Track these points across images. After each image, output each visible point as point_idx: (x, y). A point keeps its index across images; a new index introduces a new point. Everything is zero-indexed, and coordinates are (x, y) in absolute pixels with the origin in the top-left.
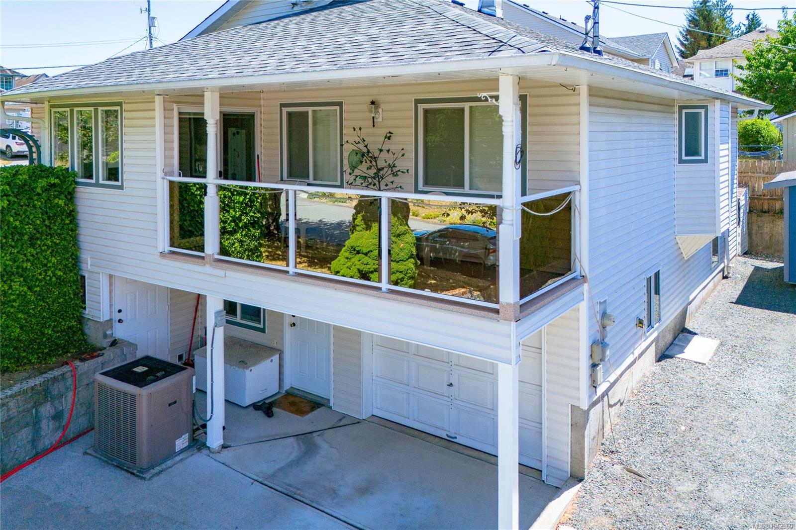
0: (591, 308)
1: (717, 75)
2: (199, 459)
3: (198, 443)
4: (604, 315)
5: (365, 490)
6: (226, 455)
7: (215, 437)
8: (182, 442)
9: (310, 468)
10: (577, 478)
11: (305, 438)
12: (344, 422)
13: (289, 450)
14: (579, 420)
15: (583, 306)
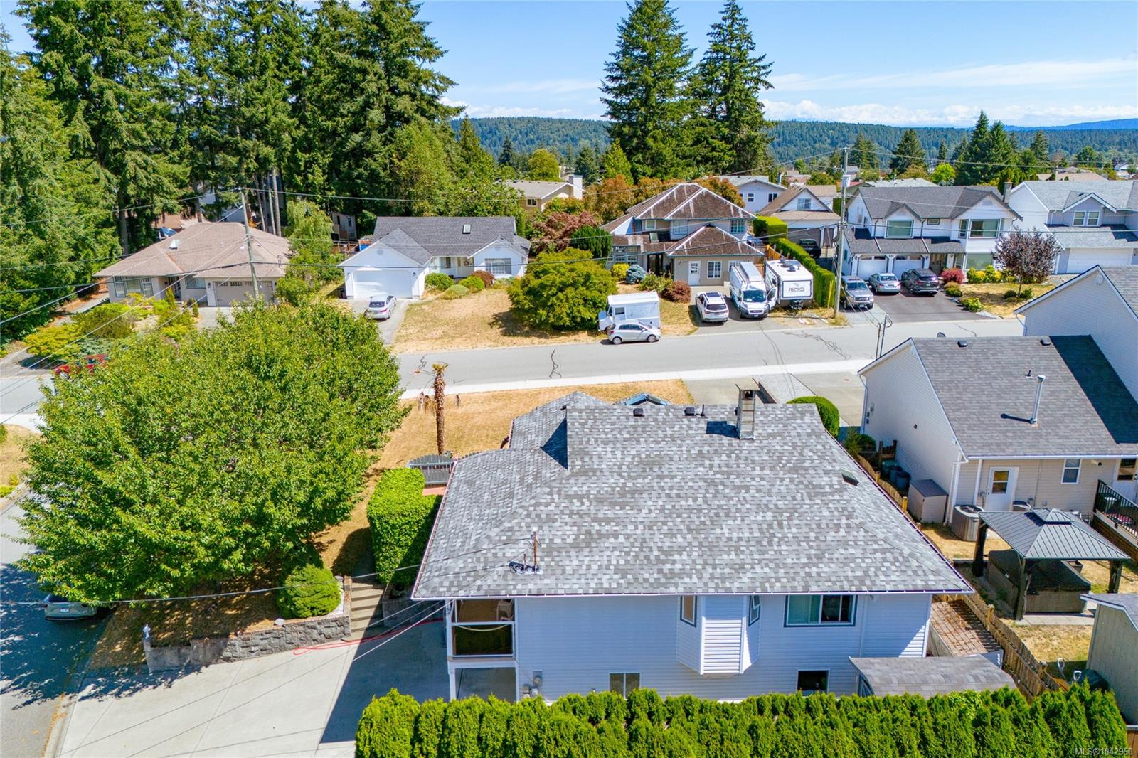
4: (538, 677)
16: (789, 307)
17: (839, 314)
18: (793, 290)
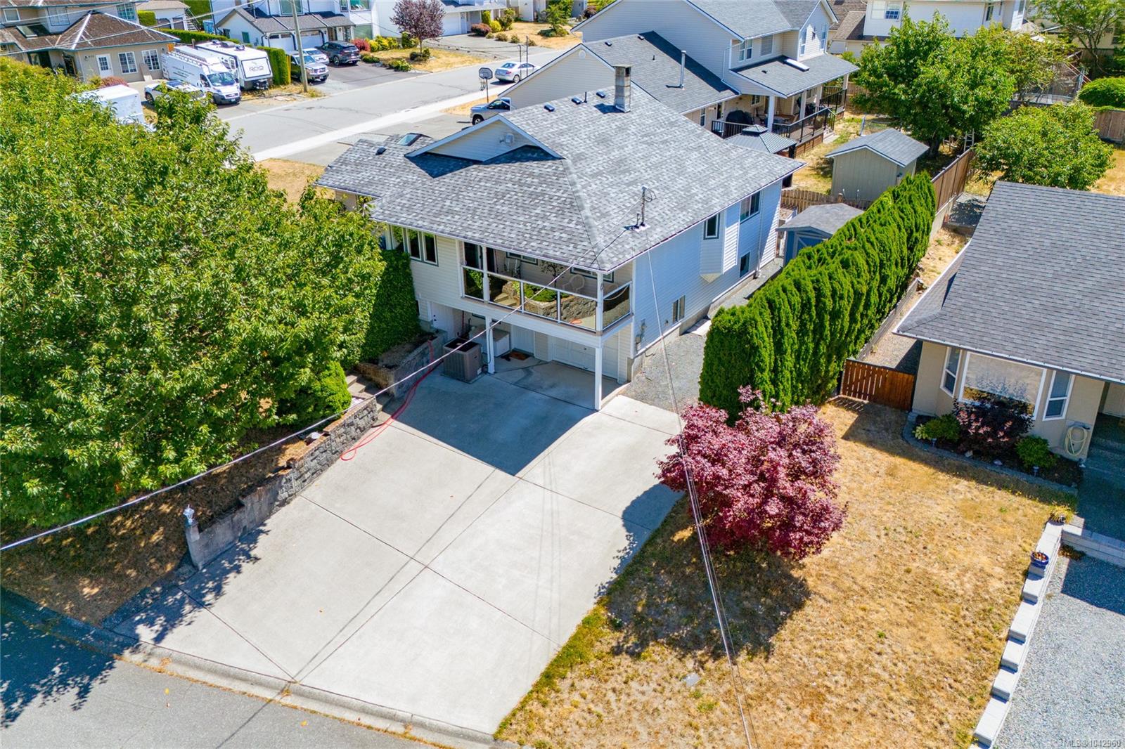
0: (636, 324)
1: (887, 17)
2: (486, 377)
3: (485, 371)
4: (643, 324)
5: (552, 386)
6: (496, 375)
7: (491, 369)
8: (479, 371)
9: (530, 380)
10: (629, 381)
11: (526, 369)
12: (541, 363)
13: (520, 374)
14: (631, 362)
15: (632, 324)
16: (253, 88)
17: (309, 87)
18: (253, 69)
